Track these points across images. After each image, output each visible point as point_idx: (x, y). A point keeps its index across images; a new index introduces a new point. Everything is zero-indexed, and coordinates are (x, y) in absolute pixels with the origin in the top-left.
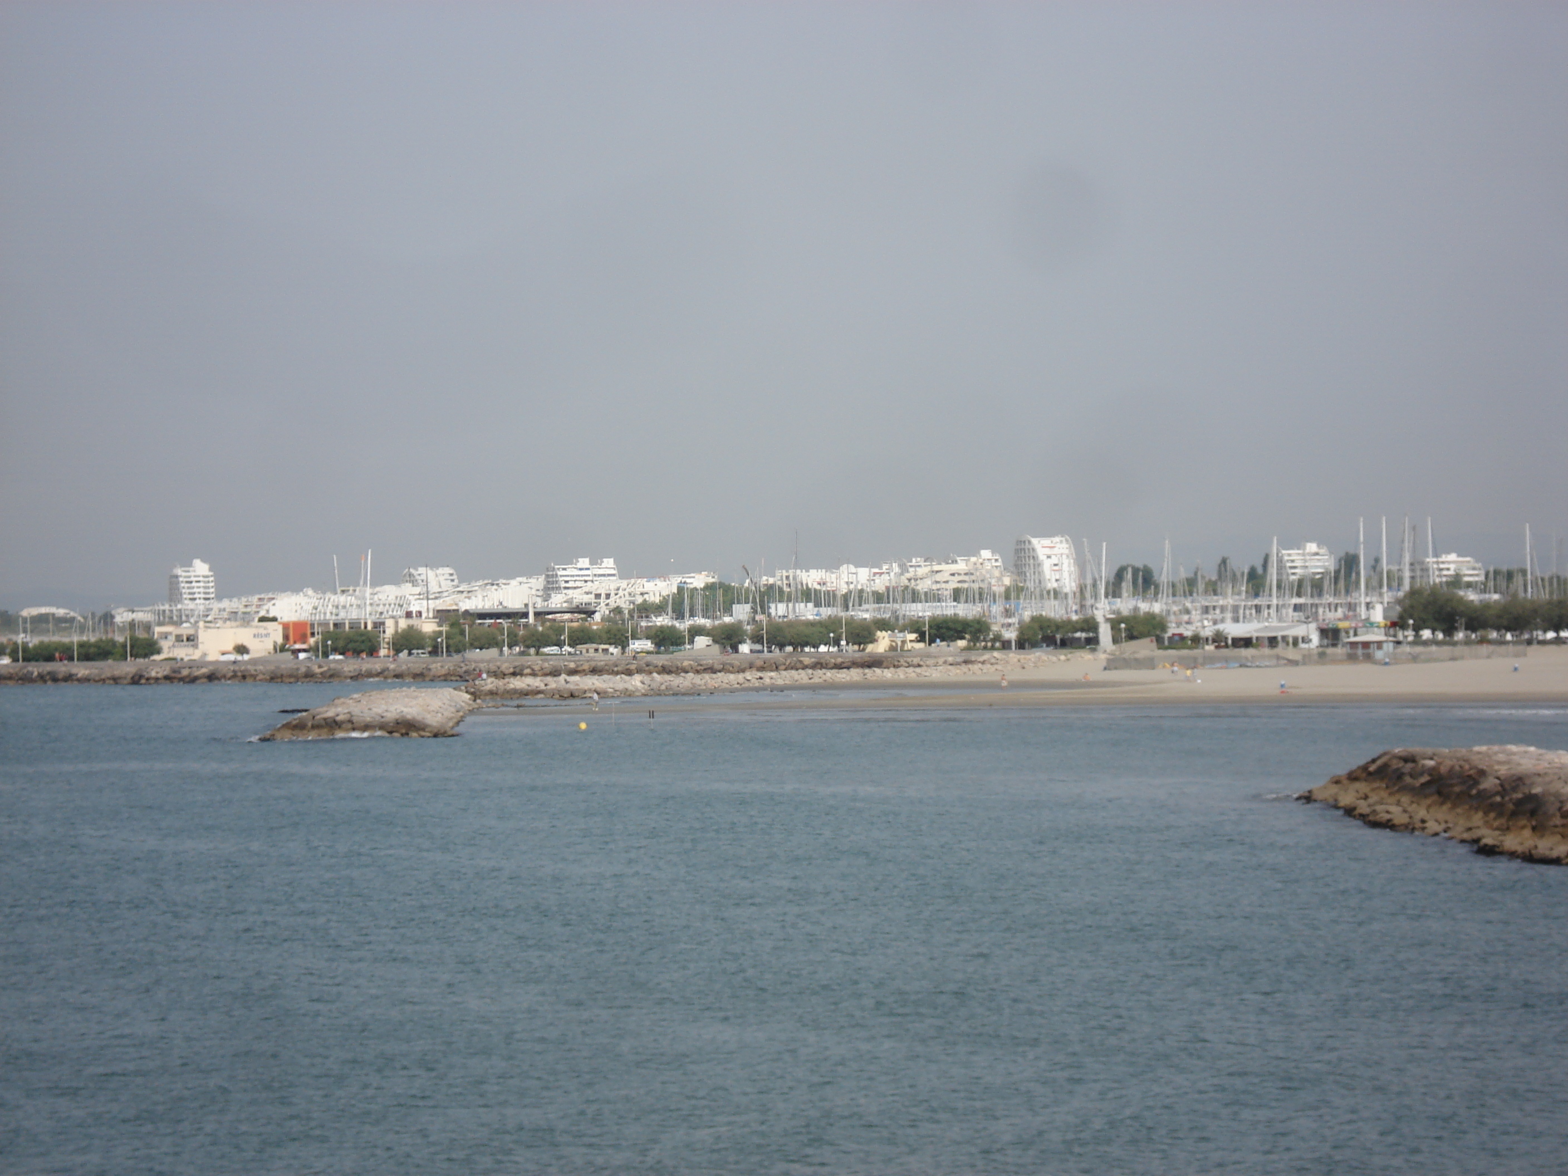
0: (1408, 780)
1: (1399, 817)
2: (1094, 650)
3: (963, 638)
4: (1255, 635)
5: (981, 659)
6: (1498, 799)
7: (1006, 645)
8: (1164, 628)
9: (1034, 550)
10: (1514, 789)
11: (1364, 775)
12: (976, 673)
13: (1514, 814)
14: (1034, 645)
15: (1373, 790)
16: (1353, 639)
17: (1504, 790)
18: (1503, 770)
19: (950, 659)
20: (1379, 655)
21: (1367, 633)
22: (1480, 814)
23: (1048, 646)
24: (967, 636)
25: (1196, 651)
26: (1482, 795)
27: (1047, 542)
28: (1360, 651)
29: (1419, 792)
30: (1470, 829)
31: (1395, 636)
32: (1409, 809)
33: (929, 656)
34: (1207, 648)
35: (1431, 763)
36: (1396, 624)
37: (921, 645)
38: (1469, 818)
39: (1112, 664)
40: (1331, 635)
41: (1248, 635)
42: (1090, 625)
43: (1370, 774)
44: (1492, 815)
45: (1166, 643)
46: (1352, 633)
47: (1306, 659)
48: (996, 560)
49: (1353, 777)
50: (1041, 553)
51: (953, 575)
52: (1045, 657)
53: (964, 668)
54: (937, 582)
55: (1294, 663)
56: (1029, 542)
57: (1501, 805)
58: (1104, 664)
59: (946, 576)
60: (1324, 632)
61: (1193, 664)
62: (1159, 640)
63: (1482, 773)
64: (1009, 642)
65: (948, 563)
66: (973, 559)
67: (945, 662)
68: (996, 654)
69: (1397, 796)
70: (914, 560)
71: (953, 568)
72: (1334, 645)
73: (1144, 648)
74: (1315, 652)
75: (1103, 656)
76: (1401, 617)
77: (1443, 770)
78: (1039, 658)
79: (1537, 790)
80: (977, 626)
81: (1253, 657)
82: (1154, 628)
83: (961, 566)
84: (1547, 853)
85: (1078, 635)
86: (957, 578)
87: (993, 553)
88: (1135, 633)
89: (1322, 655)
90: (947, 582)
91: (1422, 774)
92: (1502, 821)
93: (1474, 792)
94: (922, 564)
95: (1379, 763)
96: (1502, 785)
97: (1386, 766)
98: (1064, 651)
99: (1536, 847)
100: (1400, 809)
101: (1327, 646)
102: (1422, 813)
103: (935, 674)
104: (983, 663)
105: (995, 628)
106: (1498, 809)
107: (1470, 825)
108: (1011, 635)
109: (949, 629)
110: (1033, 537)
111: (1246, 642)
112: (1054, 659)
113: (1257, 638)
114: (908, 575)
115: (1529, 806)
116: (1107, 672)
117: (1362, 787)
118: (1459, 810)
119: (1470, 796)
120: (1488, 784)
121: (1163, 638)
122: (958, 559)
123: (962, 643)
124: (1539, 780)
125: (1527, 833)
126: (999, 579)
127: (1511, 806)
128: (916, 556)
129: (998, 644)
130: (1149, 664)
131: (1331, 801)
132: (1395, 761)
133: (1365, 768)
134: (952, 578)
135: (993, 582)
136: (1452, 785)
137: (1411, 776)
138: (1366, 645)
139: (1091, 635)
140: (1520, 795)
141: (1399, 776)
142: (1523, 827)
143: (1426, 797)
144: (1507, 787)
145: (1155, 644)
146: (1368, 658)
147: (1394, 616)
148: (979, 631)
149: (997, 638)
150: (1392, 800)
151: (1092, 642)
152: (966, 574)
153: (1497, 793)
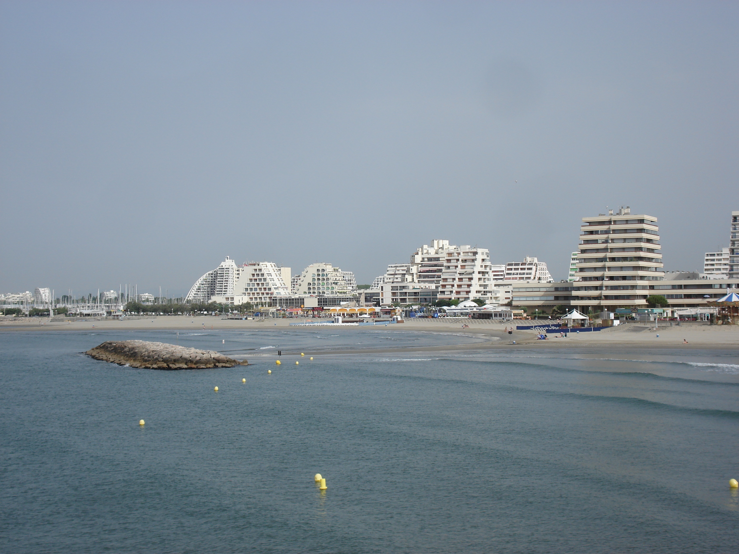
0: (109, 349)
1: (105, 358)
2: (49, 317)
3: (14, 314)
4: (91, 313)
5: (19, 319)
6: (128, 353)
7: (26, 316)
8: (67, 312)
9: (40, 291)
10: (132, 351)
11: (99, 347)
12: (17, 323)
13: (130, 356)
14: (33, 316)
15: (100, 351)
16: (115, 314)
17: (129, 351)
18: (130, 346)
19: (10, 319)
20: (120, 318)
21: (118, 313)
22: (123, 357)
23: (37, 316)
24: (16, 313)
25: (75, 317)
26: (125, 352)
27: (43, 289)
28: (116, 317)
29: (110, 352)
30: (120, 360)
31: (125, 313)
32: (107, 356)
33: (5, 318)
34: (78, 316)
35: (115, 344)
36: (126, 311)
37: (3, 316)
38: (120, 358)
39: (52, 321)
40: (109, 313)
41: (89, 313)
42: (48, 311)
43: (101, 347)
44: (125, 357)
45: (68, 315)
46: (114, 312)
47: (102, 319)
48: (30, 294)
49: (97, 348)
50: (42, 292)
51: (18, 297)
52: (35, 319)
53: (14, 321)
54: (14, 299)
55: (99, 320)
56: (39, 289)
57: (128, 354)
58: (50, 320)
59: (16, 298)
60: (107, 312)
61: (73, 320)
62: (66, 315)
63: (126, 347)
64: (27, 315)
65: (17, 294)
66: (24, 294)
67: (9, 320)
68: (23, 318)
69: (105, 353)
70: (8, 294)
71: (19, 296)
72: (110, 316)
73: (62, 316)
74: (105, 317)
75: (51, 318)
76: (126, 309)
77: (117, 346)
78: (34, 319)
79: (137, 351)
80: (18, 311)
81: (88, 319)
82: (65, 311)
83: (21, 295)
84: (135, 366)
85: (45, 313)
86: (19, 298)
87: (29, 292)
88: (60, 313)
89: (106, 318)
90: (16, 299)
91: (112, 347)
92: (127, 358)
93: (123, 351)
94: (10, 295)
95: (103, 345)
96: (129, 350)
97: (105, 345)
98: (41, 317)
99: (133, 364)
100: (105, 356)
101: (108, 316)
102: (110, 357)
103: (5, 323)
104: (19, 320)
105: (23, 311)
106: (127, 355)
107: (120, 359)
108: (27, 313)
109: (11, 311)
110: (40, 288)
111: (88, 315)
112: (38, 319)
113: (91, 314)
114: (6, 298)
115: (134, 355)
116: (51, 322)
117: (98, 350)
118: (118, 356)
119: (122, 353)
120: (126, 349)
121: (67, 314)
122: (20, 293)
123: (14, 315)
124: (138, 348)
125: (132, 361)
126: (30, 299)
127: (130, 355)
128: (9, 293)
129: (24, 315)
130: (62, 320)
131: (91, 354)
132: (107, 344)
133: (100, 346)
134: (18, 298)
135: (29, 299)
136: (118, 350)
137: (110, 348)
138: (117, 315)
139: (48, 313)
140: (132, 352)
141: (107, 348)
142: (131, 360)
143: (112, 353)
144: (130, 350)
145: (64, 315)
146: (118, 319)
147: (125, 308)
148: (19, 312)
149: (24, 314)
150: (104, 354)
151: (49, 315)
152: (21, 297)
153: (128, 352)
